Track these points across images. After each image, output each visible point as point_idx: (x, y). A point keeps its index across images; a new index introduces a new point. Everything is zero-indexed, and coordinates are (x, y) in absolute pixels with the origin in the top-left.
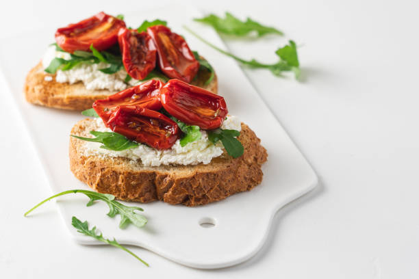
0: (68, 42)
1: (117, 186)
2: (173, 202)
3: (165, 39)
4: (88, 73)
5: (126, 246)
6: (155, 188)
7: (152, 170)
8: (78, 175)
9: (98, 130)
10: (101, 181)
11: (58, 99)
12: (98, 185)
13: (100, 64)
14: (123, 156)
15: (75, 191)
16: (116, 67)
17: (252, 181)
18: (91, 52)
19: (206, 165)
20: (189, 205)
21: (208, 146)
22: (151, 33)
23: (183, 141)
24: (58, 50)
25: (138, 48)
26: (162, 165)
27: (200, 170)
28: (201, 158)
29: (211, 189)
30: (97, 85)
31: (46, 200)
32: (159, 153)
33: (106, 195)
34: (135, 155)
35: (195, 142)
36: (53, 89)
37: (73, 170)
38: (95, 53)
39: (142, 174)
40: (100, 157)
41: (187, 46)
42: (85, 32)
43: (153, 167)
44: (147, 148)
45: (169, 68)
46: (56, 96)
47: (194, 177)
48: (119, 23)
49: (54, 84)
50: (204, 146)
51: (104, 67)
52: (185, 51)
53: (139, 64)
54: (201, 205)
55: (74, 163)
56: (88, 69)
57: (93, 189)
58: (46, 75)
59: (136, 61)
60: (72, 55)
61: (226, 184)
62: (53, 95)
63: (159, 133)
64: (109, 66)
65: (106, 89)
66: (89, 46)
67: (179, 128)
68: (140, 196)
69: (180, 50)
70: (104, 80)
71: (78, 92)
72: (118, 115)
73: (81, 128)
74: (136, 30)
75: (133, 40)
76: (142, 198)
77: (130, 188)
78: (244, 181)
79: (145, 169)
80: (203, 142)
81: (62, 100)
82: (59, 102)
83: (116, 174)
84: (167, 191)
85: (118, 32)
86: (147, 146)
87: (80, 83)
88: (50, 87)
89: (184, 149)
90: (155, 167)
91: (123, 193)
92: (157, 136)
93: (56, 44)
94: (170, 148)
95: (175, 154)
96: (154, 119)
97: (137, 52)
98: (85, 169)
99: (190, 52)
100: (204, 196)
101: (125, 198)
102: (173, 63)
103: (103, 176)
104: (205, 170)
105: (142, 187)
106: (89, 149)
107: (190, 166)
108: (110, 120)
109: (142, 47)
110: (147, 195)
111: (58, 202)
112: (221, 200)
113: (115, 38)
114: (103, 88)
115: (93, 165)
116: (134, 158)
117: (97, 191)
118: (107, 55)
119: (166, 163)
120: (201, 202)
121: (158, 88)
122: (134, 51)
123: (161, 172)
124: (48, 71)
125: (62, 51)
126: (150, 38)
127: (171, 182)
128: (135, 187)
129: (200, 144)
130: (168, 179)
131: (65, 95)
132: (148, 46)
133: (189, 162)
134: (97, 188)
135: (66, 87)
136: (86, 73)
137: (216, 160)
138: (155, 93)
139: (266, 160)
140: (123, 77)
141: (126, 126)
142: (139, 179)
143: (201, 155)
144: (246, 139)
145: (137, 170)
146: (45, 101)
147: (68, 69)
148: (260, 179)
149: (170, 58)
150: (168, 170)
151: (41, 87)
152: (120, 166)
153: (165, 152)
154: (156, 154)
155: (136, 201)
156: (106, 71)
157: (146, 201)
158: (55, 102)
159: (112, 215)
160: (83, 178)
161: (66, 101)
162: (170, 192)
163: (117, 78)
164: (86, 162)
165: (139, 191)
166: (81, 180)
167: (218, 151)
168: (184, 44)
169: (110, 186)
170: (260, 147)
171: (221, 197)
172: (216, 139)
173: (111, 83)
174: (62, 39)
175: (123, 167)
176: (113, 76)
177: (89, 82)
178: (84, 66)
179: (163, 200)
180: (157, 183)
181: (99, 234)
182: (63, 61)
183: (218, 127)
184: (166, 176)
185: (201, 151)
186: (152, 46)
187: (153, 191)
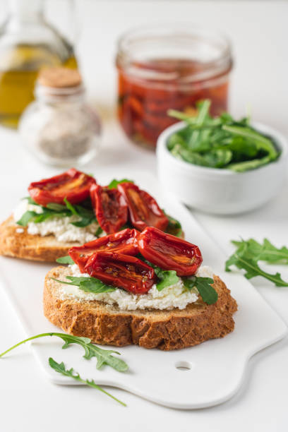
0: (42, 195)
1: (92, 329)
2: (148, 346)
3: (135, 196)
4: (60, 225)
5: (103, 386)
6: (131, 332)
7: (128, 314)
8: (53, 319)
9: (74, 276)
10: (77, 324)
11: (30, 250)
12: (74, 328)
13: (72, 217)
14: (99, 300)
15: (51, 334)
16: (87, 221)
17: (225, 328)
18: (64, 204)
19: (181, 311)
20: (165, 349)
21: (183, 292)
22: (121, 190)
23: (160, 286)
24: (30, 203)
25: (109, 203)
26: (138, 309)
27: (177, 315)
28: (177, 303)
29: (187, 333)
30: (69, 237)
31: (21, 343)
32: (135, 297)
33: (82, 338)
34: (111, 299)
35: (171, 287)
36: (24, 240)
37: (47, 315)
38: (69, 206)
39: (119, 317)
40: (76, 300)
41: (156, 203)
42: (57, 187)
43: (129, 311)
44: (123, 293)
45: (140, 223)
46: (28, 247)
47: (169, 321)
48: (89, 180)
49: (25, 236)
50: (180, 292)
51: (75, 221)
52: (154, 208)
53: (111, 218)
54: (176, 349)
55: (49, 307)
56: (60, 222)
57: (69, 332)
58: (18, 228)
59: (108, 216)
60: (45, 209)
61: (201, 329)
62: (25, 245)
63: (136, 278)
64: (80, 219)
65: (77, 242)
66: (62, 199)
67: (155, 274)
68: (116, 340)
69: (150, 206)
70: (75, 232)
71: (49, 244)
72: (95, 261)
73: (54, 274)
74: (106, 187)
75: (105, 196)
76: (117, 341)
77: (106, 331)
78: (217, 327)
79: (121, 313)
80: (179, 288)
81: (34, 250)
82: (31, 253)
83: (92, 317)
84: (143, 335)
85: (90, 187)
86: (124, 290)
87: (51, 235)
88: (22, 238)
89: (160, 294)
90: (132, 311)
91: (99, 336)
92: (134, 281)
93: (28, 198)
94: (147, 293)
95: (152, 299)
96: (131, 264)
97: (109, 207)
98: (60, 313)
99: (159, 209)
100: (179, 340)
101: (101, 341)
102: (143, 218)
103: (79, 319)
104: (180, 315)
105: (118, 330)
106: (65, 293)
107: (165, 311)
108: (87, 265)
109: (113, 202)
110: (123, 339)
111: (33, 344)
112: (196, 345)
113: (87, 193)
114: (74, 239)
115: (69, 308)
116: (111, 302)
117: (72, 335)
118: (79, 208)
119: (142, 307)
120: (176, 346)
121: (133, 236)
122: (106, 206)
123: (137, 315)
124: (20, 223)
125: (35, 204)
126: (121, 194)
127: (148, 326)
128: (110, 330)
129: (176, 290)
130: (144, 322)
131: (37, 246)
132: (119, 202)
133: (165, 307)
134: (72, 331)
135: (38, 239)
136: (57, 225)
137: (190, 306)
138: (130, 241)
139: (236, 310)
140: (94, 231)
141: (103, 271)
142: (115, 322)
143: (177, 300)
144: (218, 289)
145: (113, 313)
146: (17, 252)
147: (40, 221)
148: (233, 327)
149: (140, 214)
150: (145, 314)
151: (13, 238)
152: (97, 309)
153: (141, 296)
154: (133, 298)
155: (112, 344)
156: (78, 224)
157: (122, 345)
158: (27, 252)
159: (87, 357)
160: (57, 323)
161: (38, 252)
162: (146, 336)
163: (88, 231)
164: (62, 305)
165: (115, 334)
166: (55, 324)
167: (193, 297)
168: (153, 201)
169: (85, 329)
170: (230, 297)
171: (196, 342)
172: (191, 285)
173: (83, 235)
174: (36, 192)
175: (99, 311)
176: (85, 229)
177: (60, 234)
178: (55, 219)
179: (138, 344)
180: (132, 326)
181: (76, 375)
182: (34, 214)
183: (193, 274)
184: (142, 319)
185: (177, 297)
186: (123, 202)
187: (128, 335)
